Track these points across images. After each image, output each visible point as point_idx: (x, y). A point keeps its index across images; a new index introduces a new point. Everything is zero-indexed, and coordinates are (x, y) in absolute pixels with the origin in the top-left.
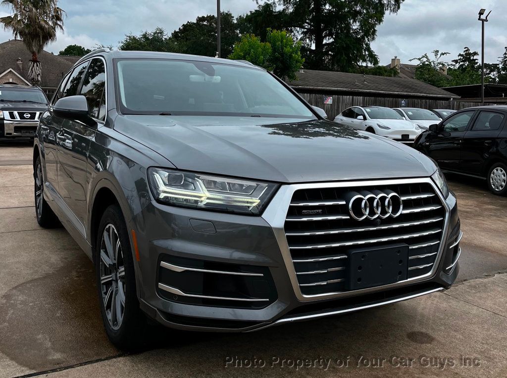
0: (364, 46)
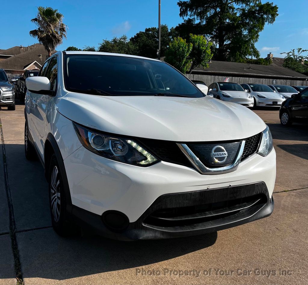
0: (251, 45)
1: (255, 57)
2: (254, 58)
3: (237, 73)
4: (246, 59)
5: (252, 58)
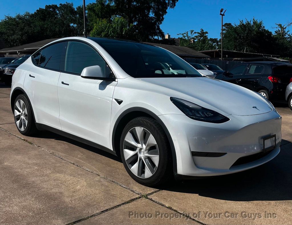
0: (156, 27)
1: (161, 37)
2: (160, 39)
4: (154, 40)
5: (158, 38)
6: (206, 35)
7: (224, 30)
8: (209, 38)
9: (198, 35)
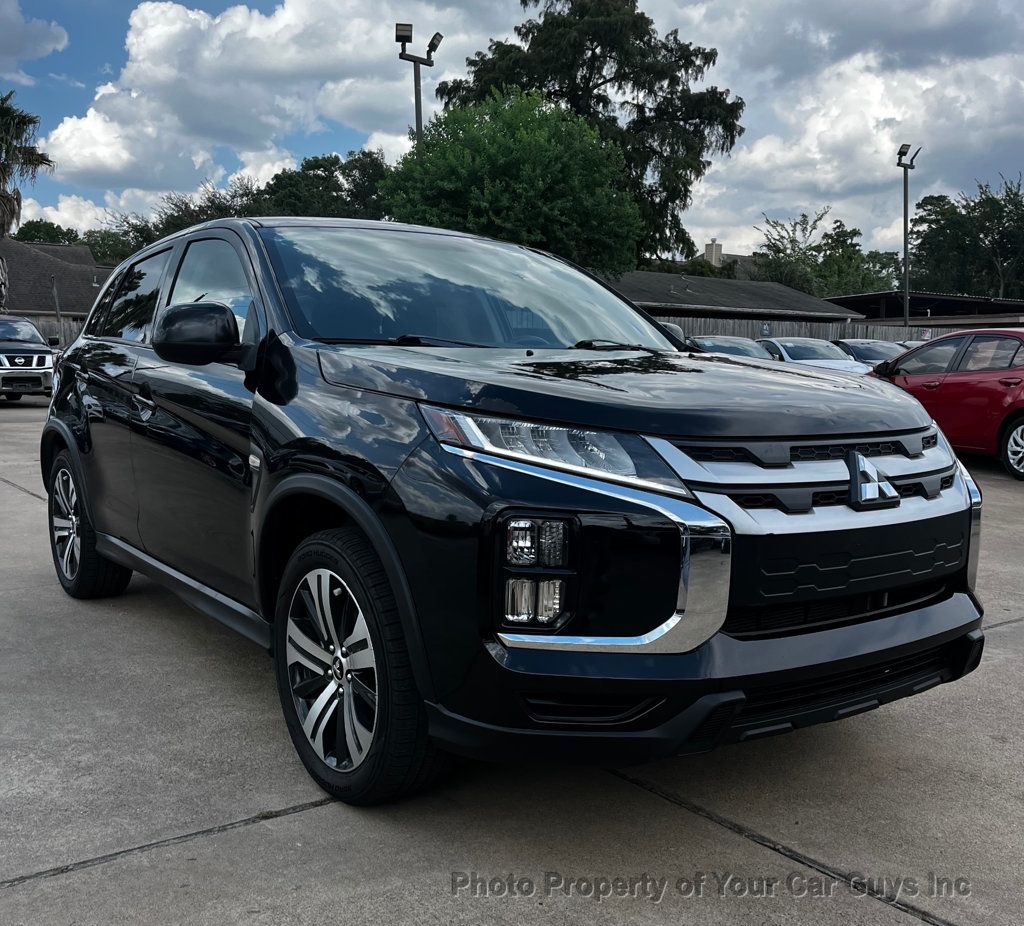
1: (682, 253)
3: (654, 304)
4: (659, 262)
5: (674, 258)
6: (856, 240)
7: (921, 220)
8: (865, 252)
9: (825, 242)
